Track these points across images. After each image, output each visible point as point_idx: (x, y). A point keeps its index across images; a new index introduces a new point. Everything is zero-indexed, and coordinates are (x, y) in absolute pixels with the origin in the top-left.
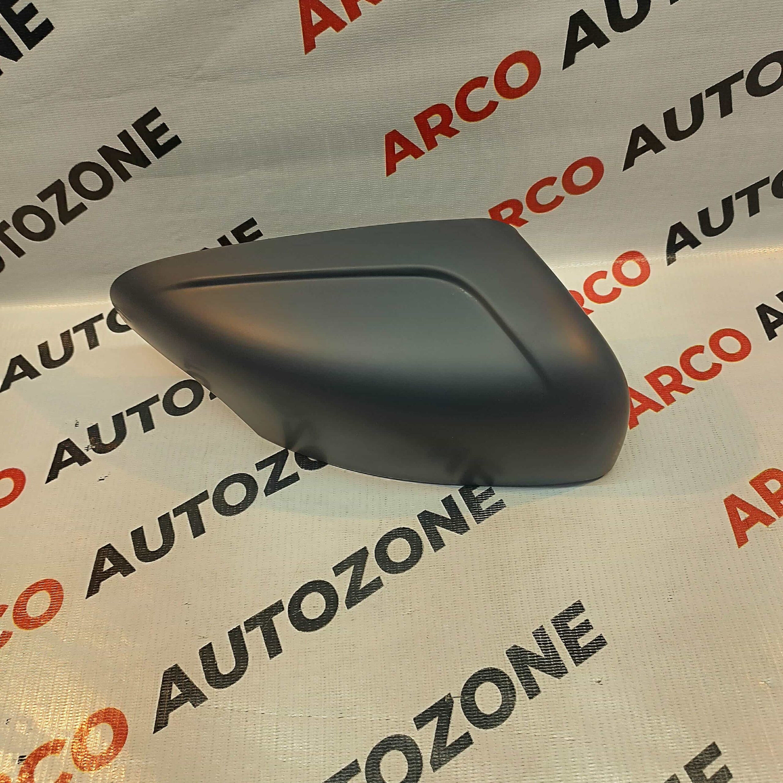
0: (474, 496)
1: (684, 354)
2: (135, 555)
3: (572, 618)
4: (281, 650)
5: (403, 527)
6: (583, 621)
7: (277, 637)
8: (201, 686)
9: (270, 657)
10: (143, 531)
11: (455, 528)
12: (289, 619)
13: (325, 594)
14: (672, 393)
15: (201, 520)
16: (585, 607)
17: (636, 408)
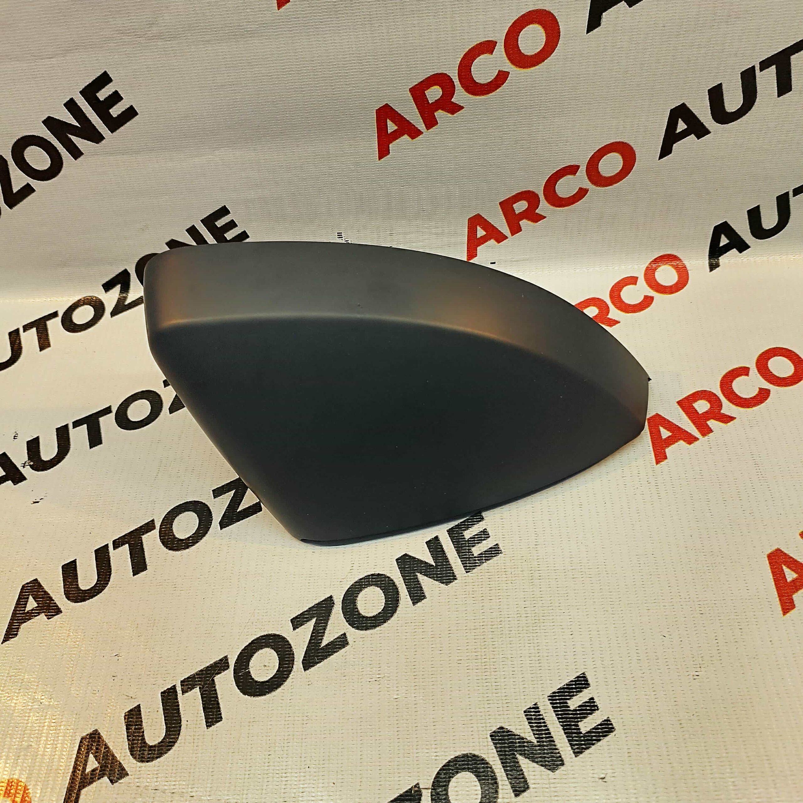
0: (464, 538)
1: (725, 377)
2: (64, 594)
3: (573, 696)
4: (221, 718)
5: (377, 573)
6: (586, 699)
7: (218, 701)
8: (122, 758)
9: (207, 726)
10: (76, 565)
11: (439, 577)
12: (234, 680)
13: (280, 651)
14: (708, 423)
15: (144, 554)
16: (590, 681)
17: (665, 439)
